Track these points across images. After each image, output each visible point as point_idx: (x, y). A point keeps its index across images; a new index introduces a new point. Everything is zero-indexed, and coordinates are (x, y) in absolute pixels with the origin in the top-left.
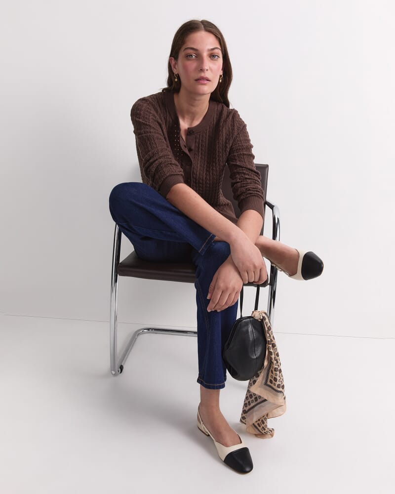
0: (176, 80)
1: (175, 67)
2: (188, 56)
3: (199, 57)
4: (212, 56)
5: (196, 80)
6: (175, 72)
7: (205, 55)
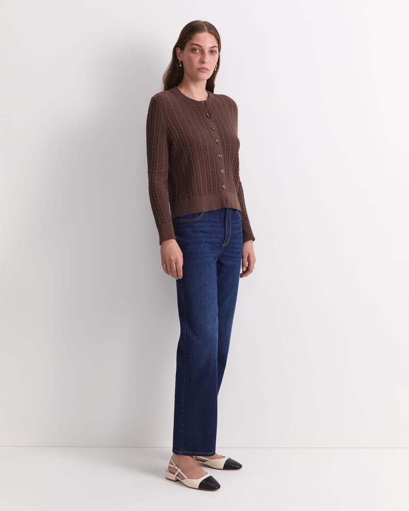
0: (180, 66)
1: (179, 55)
2: (193, 50)
3: (202, 52)
4: (212, 52)
5: (198, 69)
6: (180, 59)
7: (207, 51)
